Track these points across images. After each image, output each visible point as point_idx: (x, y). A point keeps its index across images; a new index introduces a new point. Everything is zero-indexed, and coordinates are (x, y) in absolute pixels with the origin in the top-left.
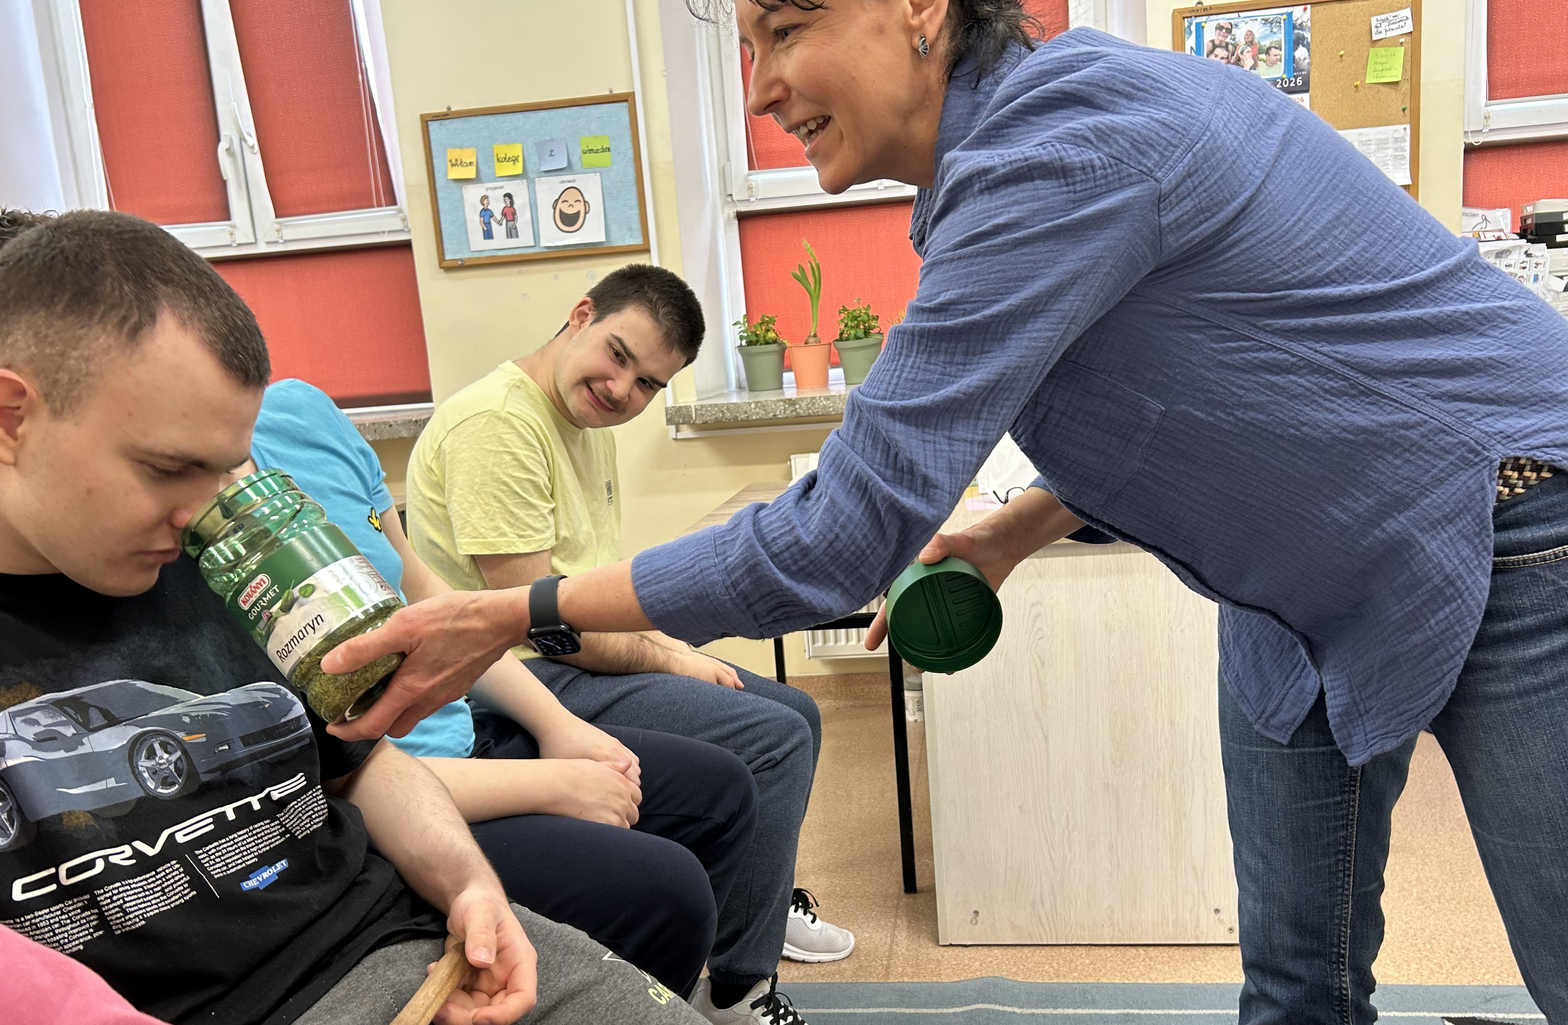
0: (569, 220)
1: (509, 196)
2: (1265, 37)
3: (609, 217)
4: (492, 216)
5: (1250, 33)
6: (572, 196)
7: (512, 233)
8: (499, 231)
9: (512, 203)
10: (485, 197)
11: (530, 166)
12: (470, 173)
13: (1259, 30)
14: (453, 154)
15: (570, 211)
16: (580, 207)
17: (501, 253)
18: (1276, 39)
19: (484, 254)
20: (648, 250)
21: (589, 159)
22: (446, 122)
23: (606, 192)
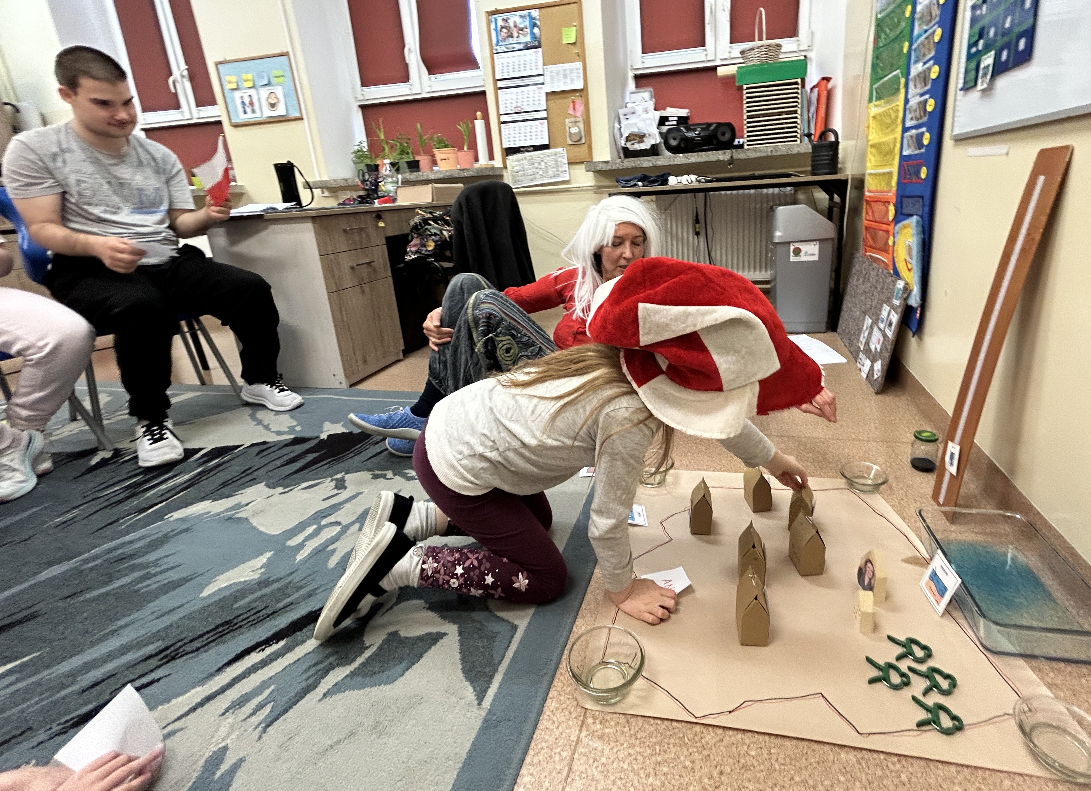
0: (273, 105)
1: (250, 95)
2: (521, 23)
3: (287, 105)
4: (245, 104)
5: (515, 22)
6: (273, 96)
7: (253, 112)
8: (249, 110)
9: (252, 99)
10: (242, 97)
11: (256, 83)
12: (234, 86)
13: (518, 20)
14: (228, 78)
15: (273, 102)
16: (276, 100)
17: (251, 120)
18: (525, 24)
19: (246, 120)
20: (302, 119)
21: (277, 80)
22: (223, 65)
23: (285, 94)
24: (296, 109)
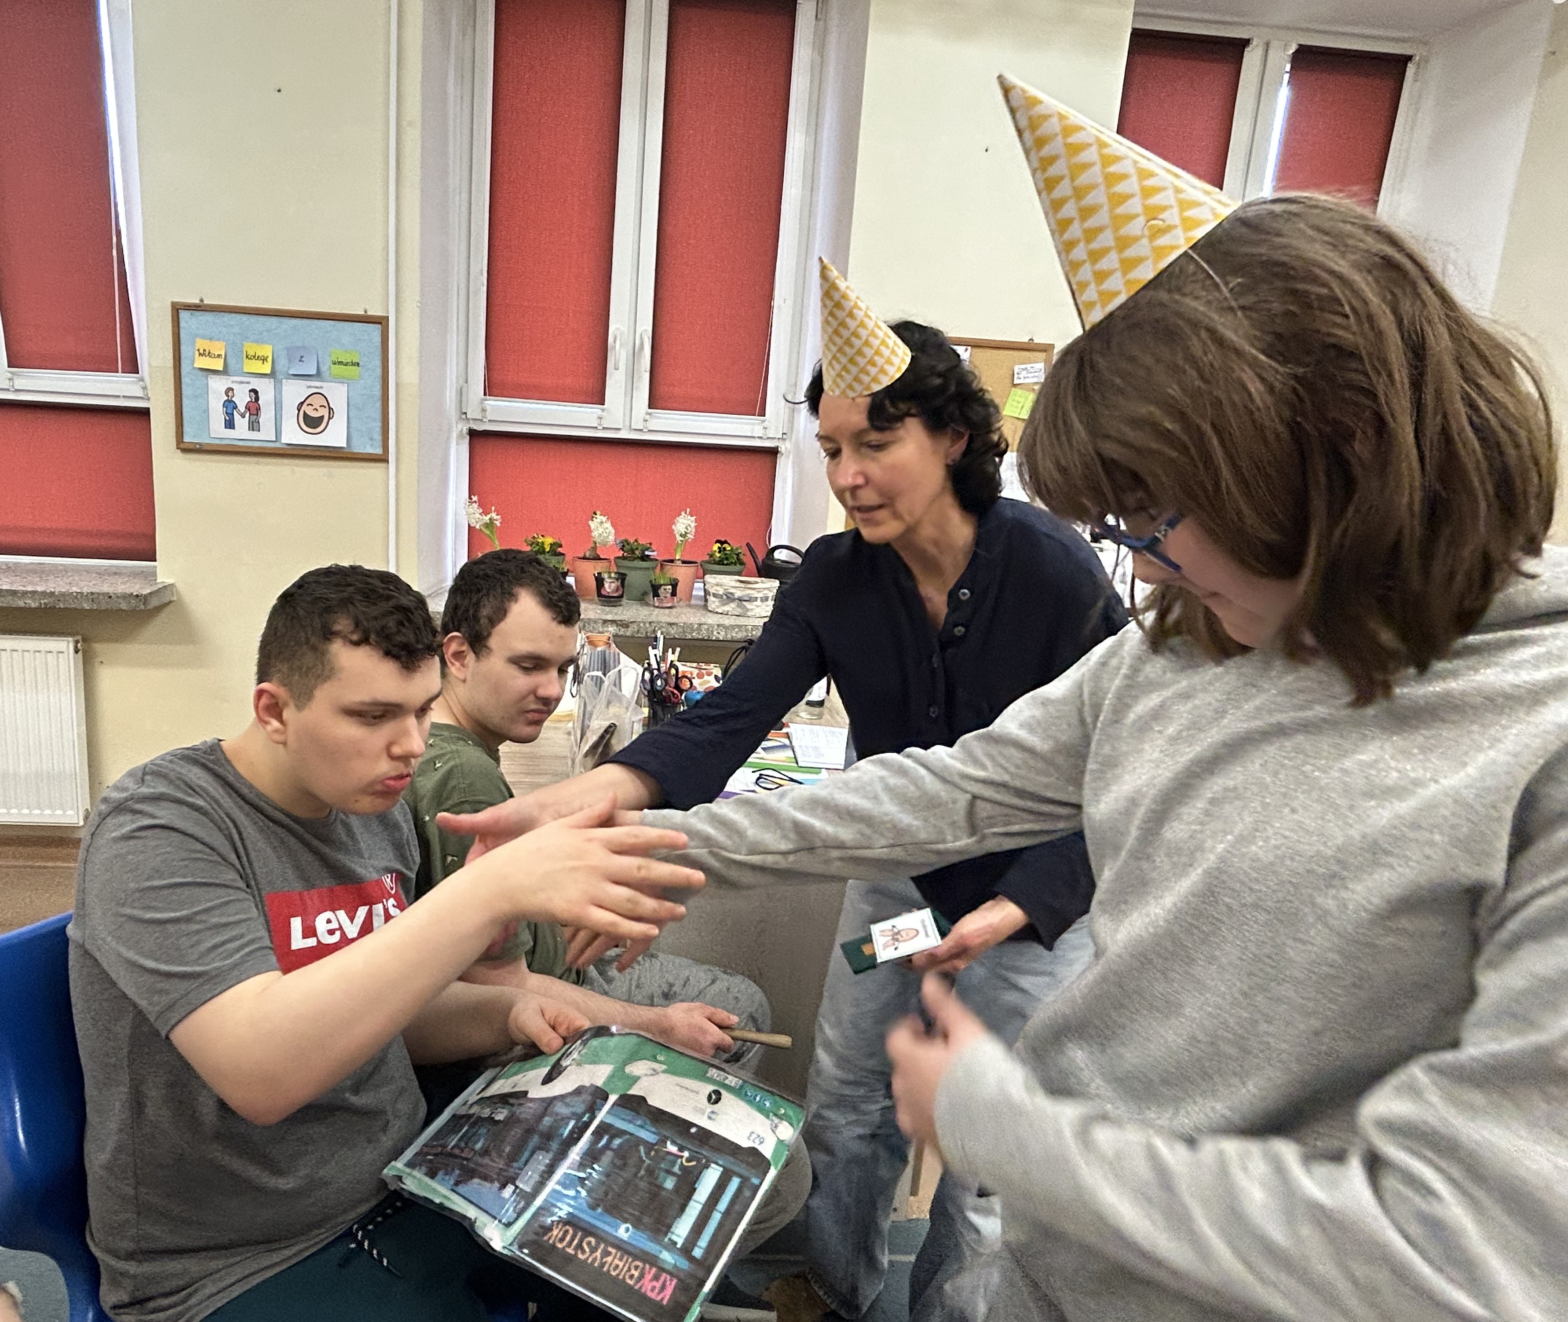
0: (312, 423)
1: (255, 391)
3: (352, 425)
4: (235, 407)
6: (317, 401)
7: (254, 426)
8: (242, 423)
9: (257, 399)
10: (230, 390)
11: (277, 368)
12: (219, 365)
14: (201, 344)
15: (314, 414)
16: (324, 412)
17: (241, 443)
19: (224, 442)
20: (386, 461)
21: (338, 370)
22: (197, 313)
23: (352, 403)
24: (371, 439)
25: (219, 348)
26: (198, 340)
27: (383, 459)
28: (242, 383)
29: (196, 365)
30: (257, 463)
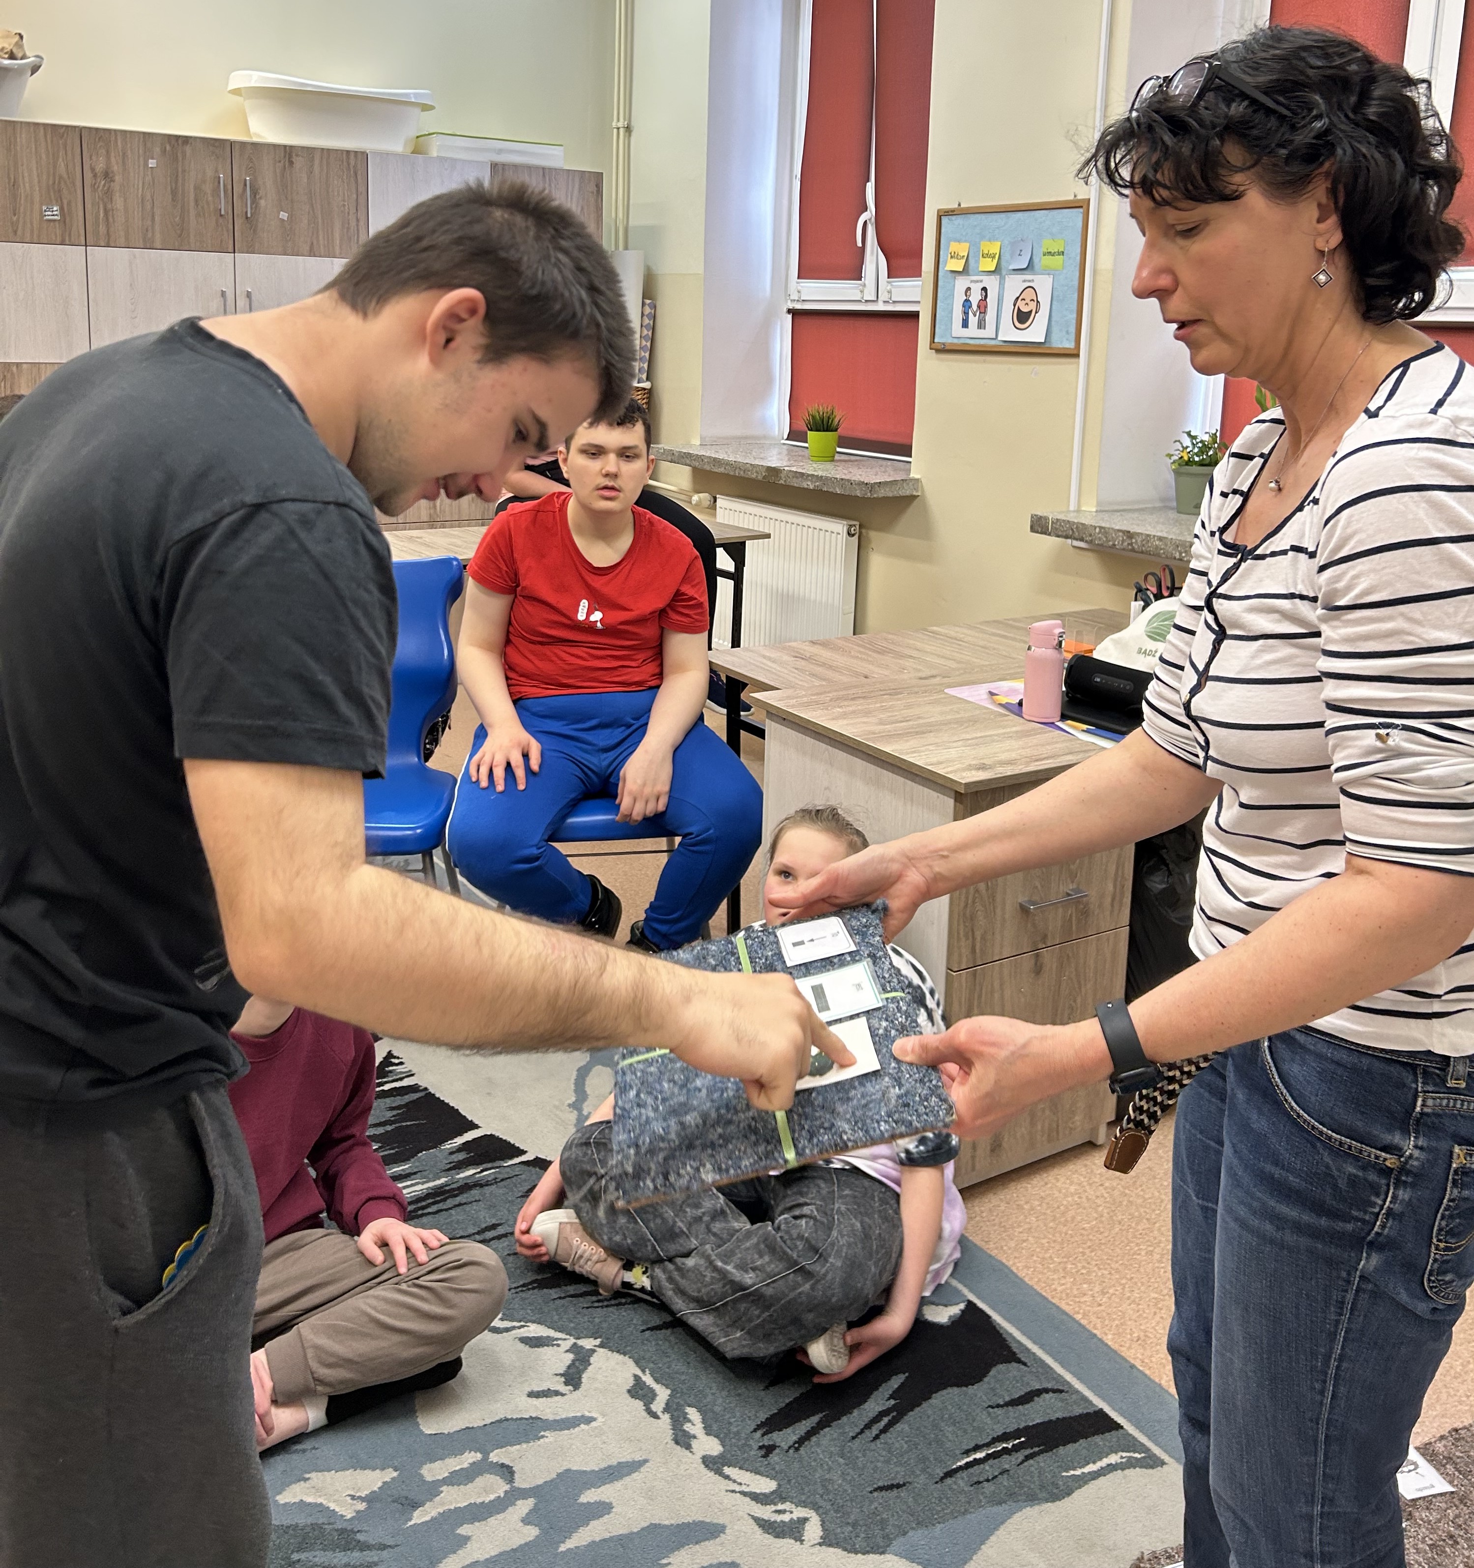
0: (1023, 317)
1: (984, 289)
3: (1053, 319)
4: (970, 307)
6: (1029, 295)
7: (981, 325)
8: (973, 320)
9: (986, 296)
10: (969, 289)
11: (1003, 264)
12: (959, 266)
14: (954, 247)
15: (1025, 309)
16: (1032, 306)
19: (962, 341)
20: (1077, 355)
21: (1047, 261)
22: (954, 218)
23: (1055, 294)
24: (1067, 332)
25: (963, 249)
26: (952, 243)
27: (1074, 355)
28: (977, 281)
29: (948, 268)
30: (984, 361)
